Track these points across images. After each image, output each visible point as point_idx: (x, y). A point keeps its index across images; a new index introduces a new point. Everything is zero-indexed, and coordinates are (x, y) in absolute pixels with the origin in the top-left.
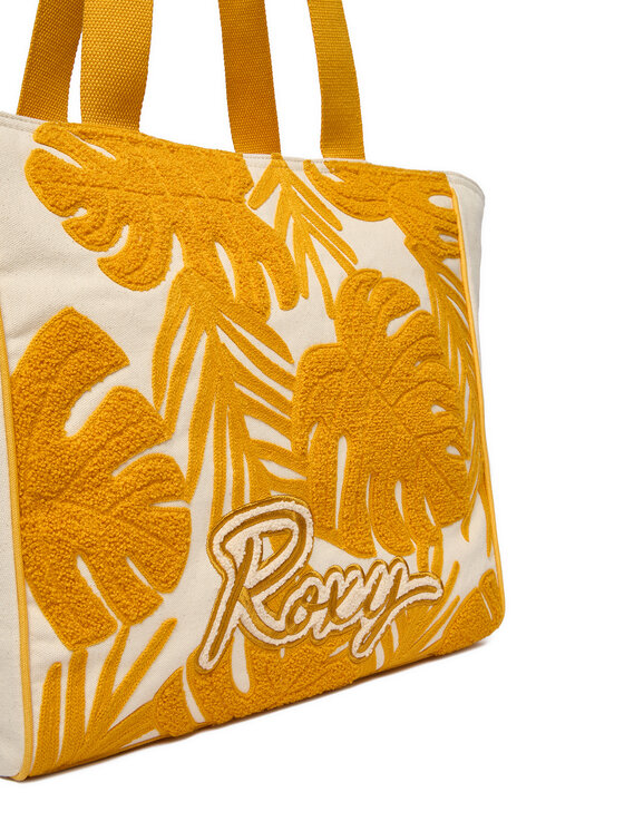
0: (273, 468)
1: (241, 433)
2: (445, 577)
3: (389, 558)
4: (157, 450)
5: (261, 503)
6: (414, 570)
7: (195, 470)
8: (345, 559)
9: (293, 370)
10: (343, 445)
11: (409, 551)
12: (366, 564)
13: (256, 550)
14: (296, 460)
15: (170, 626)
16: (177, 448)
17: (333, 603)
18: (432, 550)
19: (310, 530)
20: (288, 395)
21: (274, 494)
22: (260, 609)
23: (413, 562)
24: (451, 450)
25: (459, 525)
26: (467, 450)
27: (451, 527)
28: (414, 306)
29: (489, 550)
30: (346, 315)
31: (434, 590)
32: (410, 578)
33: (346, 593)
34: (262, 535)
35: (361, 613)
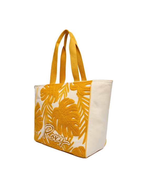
0: (50, 121)
1: (47, 116)
2: (71, 143)
3: (63, 136)
4: (40, 116)
5: (48, 124)
6: (66, 139)
7: (43, 118)
8: (58, 134)
9: (53, 110)
10: (57, 120)
11: (66, 137)
12: (60, 136)
13: (48, 129)
14: (52, 120)
15: (40, 133)
16: (42, 116)
17: (56, 138)
18: (70, 138)
19: (54, 129)
20: (52, 113)
21: (50, 123)
22: (48, 135)
23: (66, 138)
24: (76, 125)
25: (78, 137)
26: (79, 126)
27: (76, 137)
28: (72, 103)
29: (83, 143)
30: (61, 104)
31: (69, 144)
32: (65, 140)
33: (57, 138)
34: (49, 127)
35: (59, 141)
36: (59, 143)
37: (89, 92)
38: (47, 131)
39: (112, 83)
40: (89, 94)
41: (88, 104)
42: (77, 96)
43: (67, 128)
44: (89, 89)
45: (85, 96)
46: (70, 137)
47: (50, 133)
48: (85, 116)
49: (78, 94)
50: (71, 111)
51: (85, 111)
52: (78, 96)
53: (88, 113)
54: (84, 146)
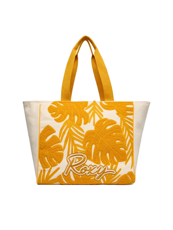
0: (79, 148)
1: (73, 143)
2: (117, 170)
3: (103, 165)
4: (59, 144)
5: (76, 153)
7: (64, 147)
9: (84, 134)
10: (94, 146)
11: (109, 164)
12: (98, 165)
13: (75, 160)
15: (58, 169)
16: (62, 144)
17: (90, 170)
18: (114, 166)
19: (86, 158)
21: (78, 152)
22: (75, 169)
23: (109, 167)
24: (122, 149)
25: (125, 162)
26: (126, 149)
27: (121, 162)
28: (115, 124)
29: (131, 168)
30: (97, 125)
31: (114, 172)
32: (108, 169)
33: (93, 169)
34: (76, 158)
35: (96, 173)
36: (96, 175)
37: (132, 112)
38: (73, 164)
39: (149, 104)
40: (132, 114)
41: (132, 124)
42: (117, 116)
43: (108, 154)
44: (132, 109)
45: (128, 116)
46: (114, 164)
47: (79, 165)
48: (131, 137)
49: (120, 114)
50: (113, 133)
51: (129, 132)
52: (120, 116)
53: (132, 134)
54: (132, 170)
